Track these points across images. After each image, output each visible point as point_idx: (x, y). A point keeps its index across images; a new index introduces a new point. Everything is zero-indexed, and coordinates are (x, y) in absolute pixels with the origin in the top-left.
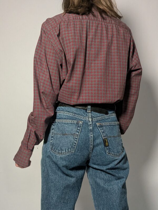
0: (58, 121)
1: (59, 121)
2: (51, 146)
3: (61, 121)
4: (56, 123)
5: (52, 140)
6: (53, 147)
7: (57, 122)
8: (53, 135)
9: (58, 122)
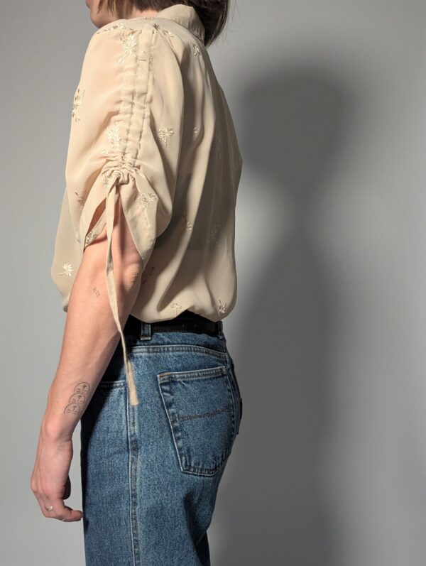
0: (184, 377)
1: (188, 377)
2: (184, 458)
3: (193, 377)
4: (179, 385)
5: (178, 439)
6: (190, 459)
7: (181, 380)
8: (177, 424)
9: (184, 381)
